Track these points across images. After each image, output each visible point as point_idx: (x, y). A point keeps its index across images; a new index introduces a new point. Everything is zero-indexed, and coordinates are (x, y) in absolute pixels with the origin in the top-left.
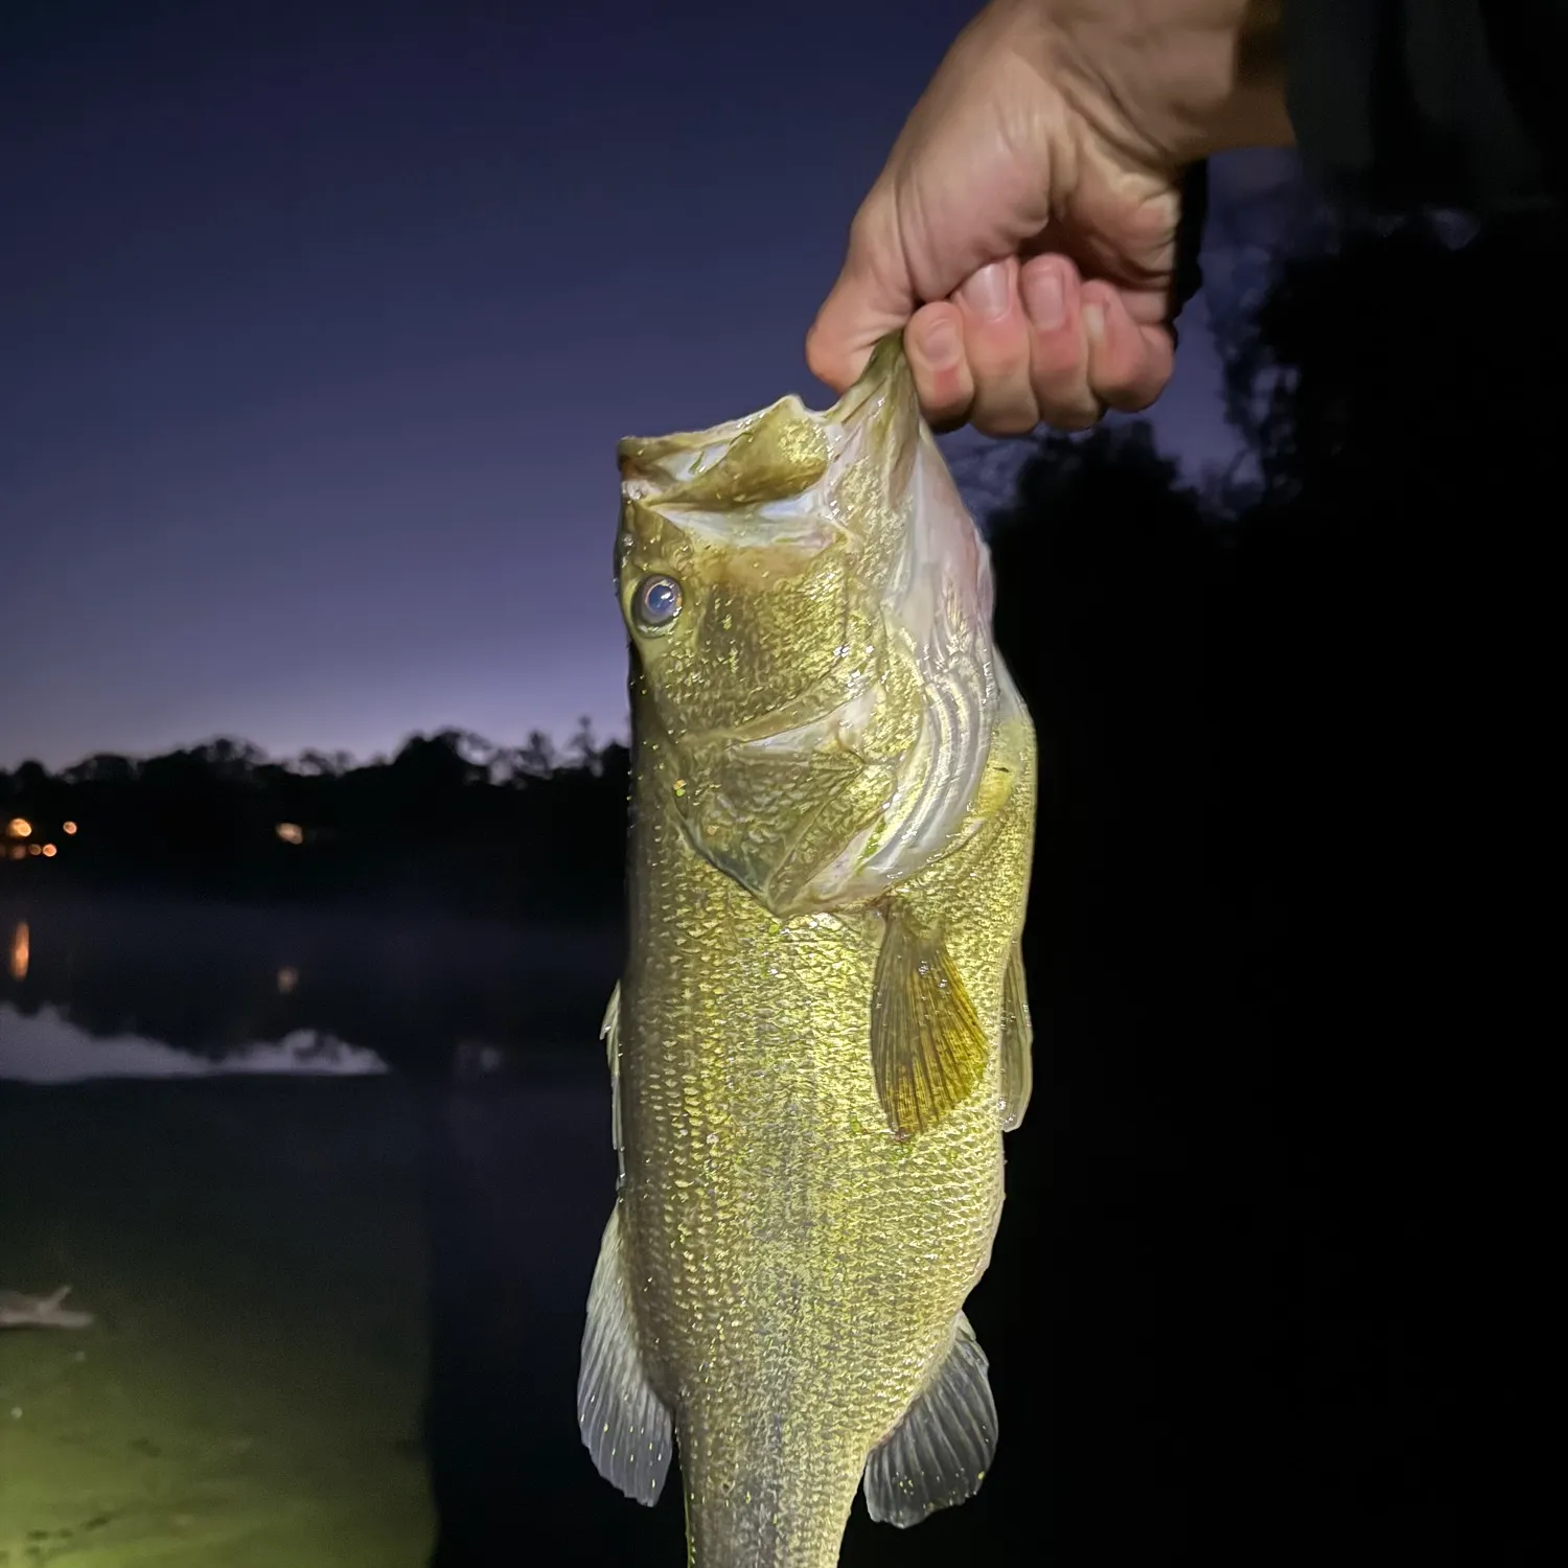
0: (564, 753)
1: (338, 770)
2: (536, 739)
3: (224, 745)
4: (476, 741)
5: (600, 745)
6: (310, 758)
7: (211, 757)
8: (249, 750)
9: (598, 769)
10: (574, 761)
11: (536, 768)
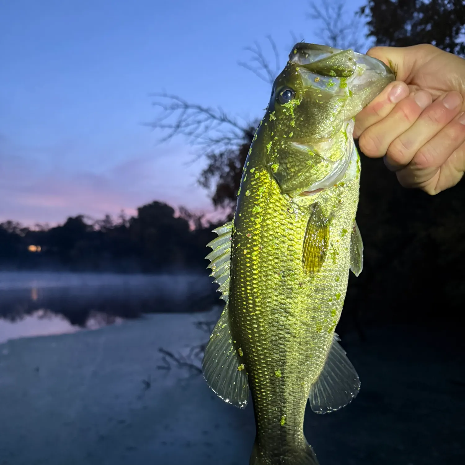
0: (116, 221)
1: (46, 229)
2: (108, 217)
3: (9, 223)
4: (89, 218)
5: (128, 218)
6: (38, 225)
7: (5, 227)
8: (18, 224)
9: (128, 225)
10: (120, 223)
11: (108, 226)
